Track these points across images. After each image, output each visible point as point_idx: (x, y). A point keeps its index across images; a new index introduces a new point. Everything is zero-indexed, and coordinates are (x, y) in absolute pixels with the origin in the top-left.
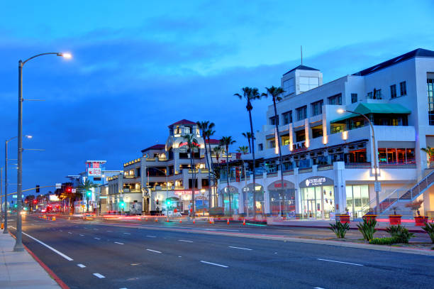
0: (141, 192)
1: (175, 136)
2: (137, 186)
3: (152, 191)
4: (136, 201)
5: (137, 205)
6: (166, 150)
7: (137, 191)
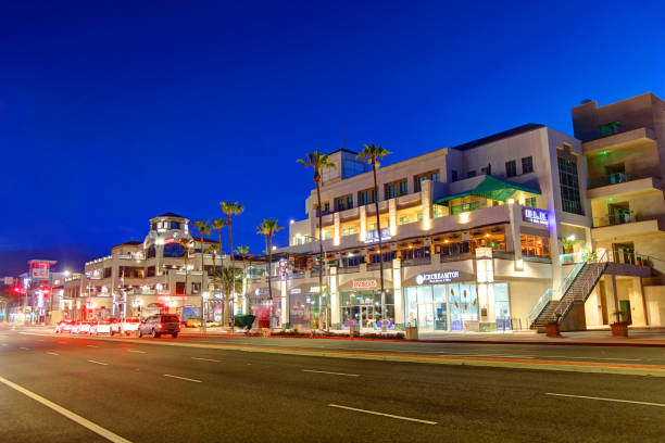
0: (111, 297)
1: (159, 231)
2: (104, 289)
3: (128, 295)
4: (103, 308)
5: (104, 312)
6: (145, 247)
7: (103, 295)
